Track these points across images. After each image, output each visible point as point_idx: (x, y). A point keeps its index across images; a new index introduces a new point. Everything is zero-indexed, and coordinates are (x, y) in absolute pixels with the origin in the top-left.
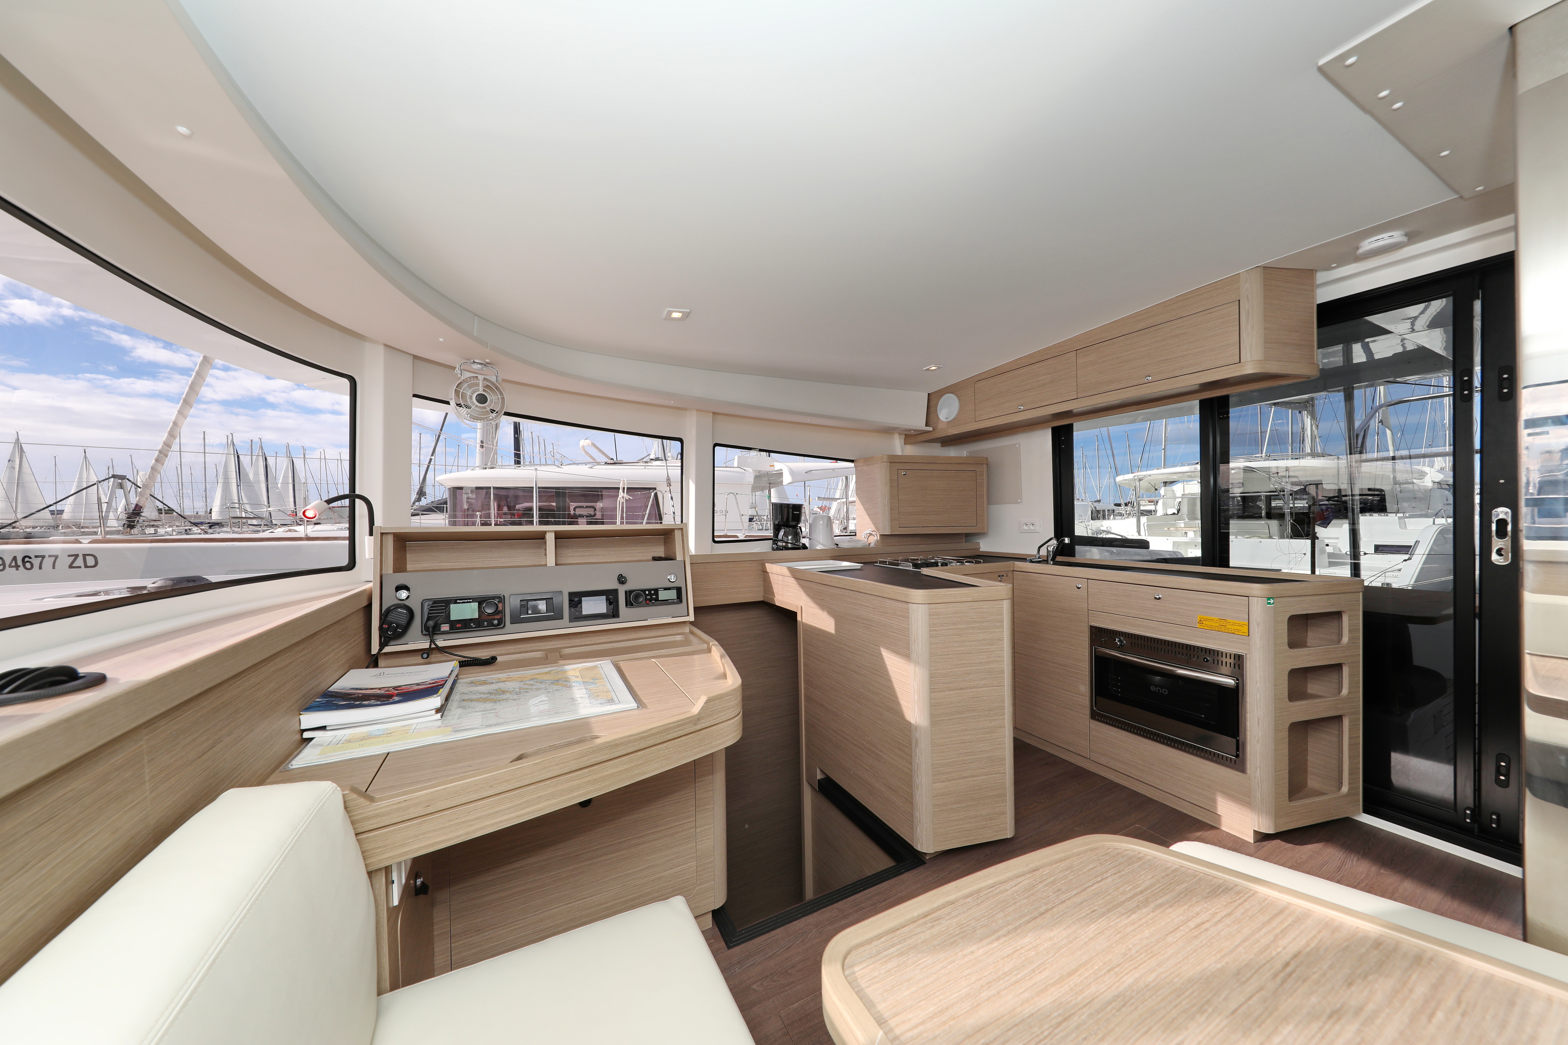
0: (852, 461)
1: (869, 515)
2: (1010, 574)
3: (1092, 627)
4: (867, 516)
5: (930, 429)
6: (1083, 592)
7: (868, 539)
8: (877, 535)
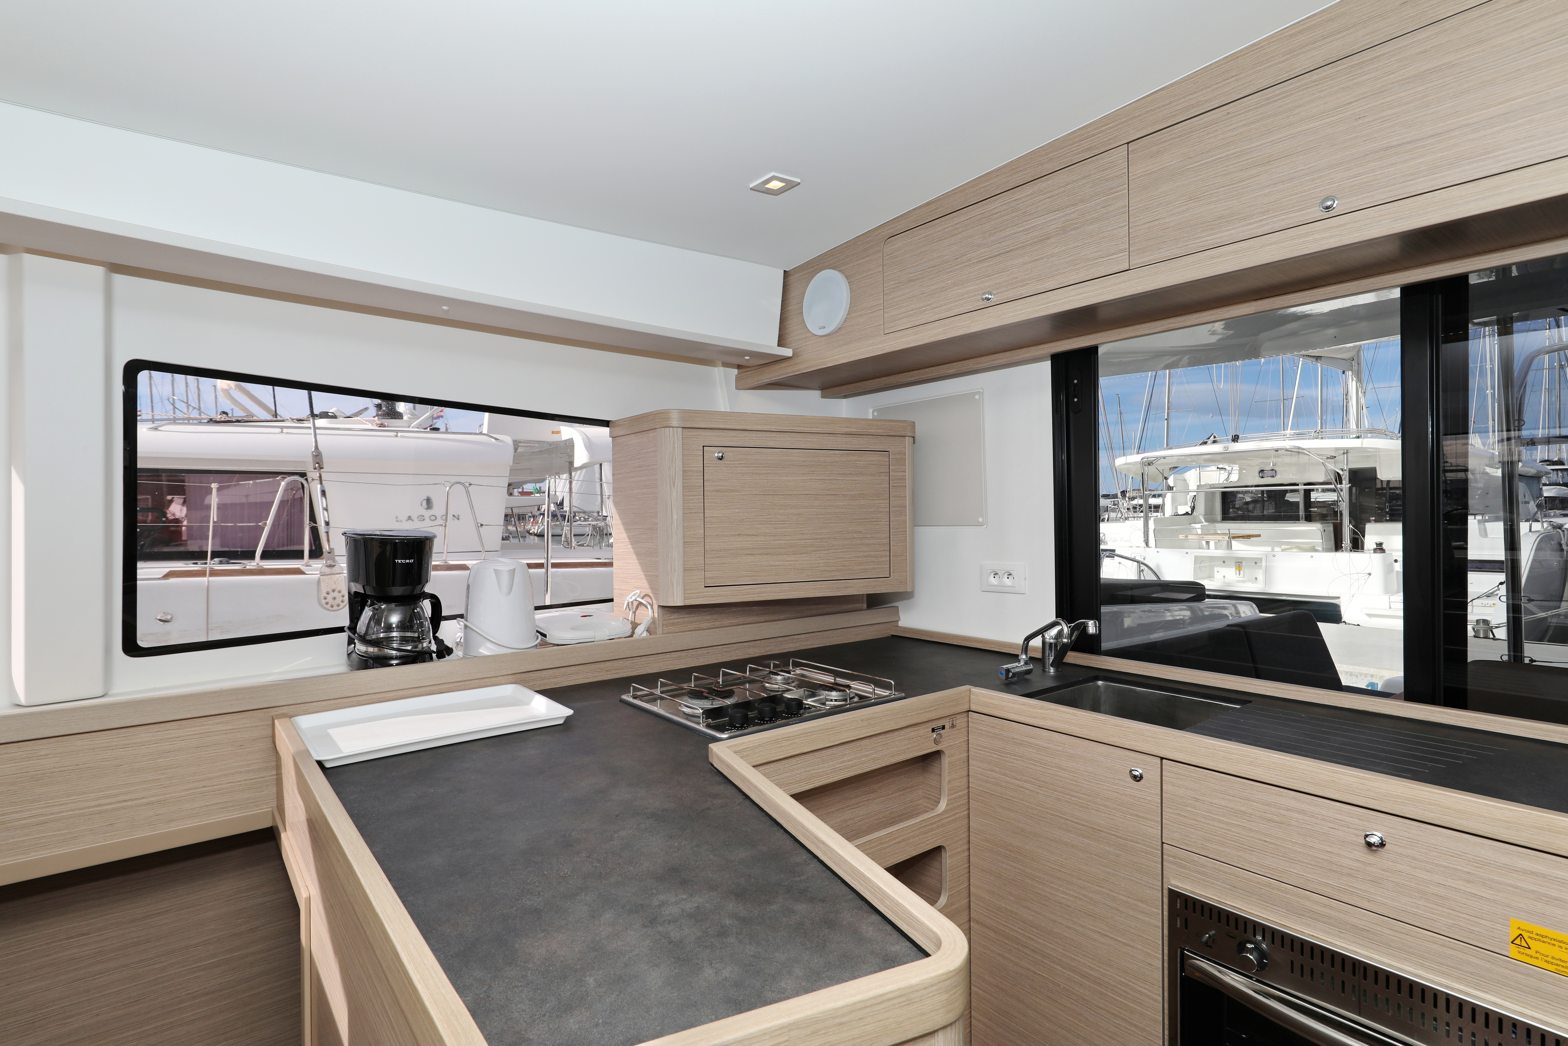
0: (605, 423)
1: (638, 554)
2: (960, 721)
3: (1174, 896)
4: (634, 556)
5: (787, 352)
6: (1148, 790)
7: (634, 613)
8: (652, 606)
